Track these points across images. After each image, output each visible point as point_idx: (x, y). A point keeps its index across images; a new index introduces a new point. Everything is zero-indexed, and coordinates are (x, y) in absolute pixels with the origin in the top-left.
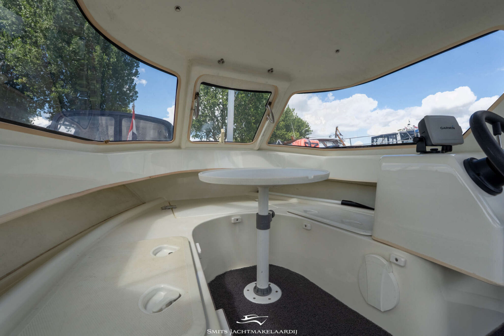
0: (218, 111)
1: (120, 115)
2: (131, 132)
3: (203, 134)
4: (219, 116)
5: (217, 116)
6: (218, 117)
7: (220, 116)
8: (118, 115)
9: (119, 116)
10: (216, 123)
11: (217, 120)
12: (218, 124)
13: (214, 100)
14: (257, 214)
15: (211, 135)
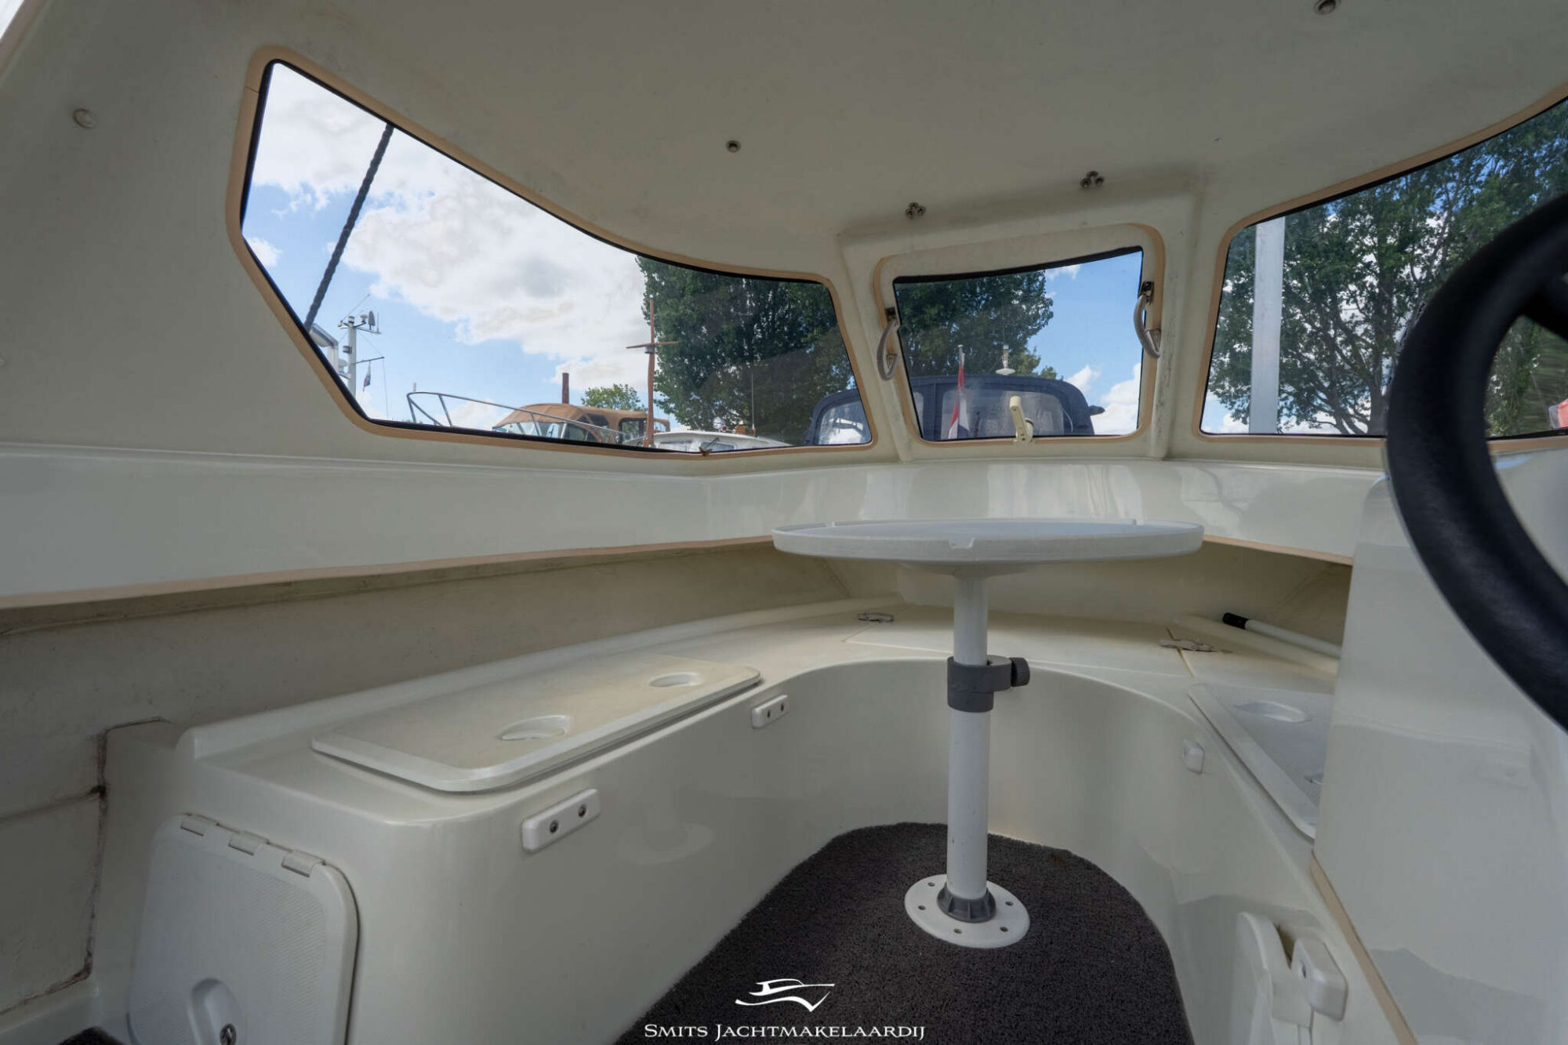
0: (1356, 301)
1: (937, 384)
2: (955, 426)
3: (1283, 400)
4: (1358, 323)
5: (1350, 322)
6: (1354, 327)
7: (1367, 320)
8: (932, 384)
9: (934, 386)
10: (1347, 351)
11: (1351, 338)
12: (1355, 353)
13: (1332, 263)
14: (951, 660)
15: (1319, 401)
